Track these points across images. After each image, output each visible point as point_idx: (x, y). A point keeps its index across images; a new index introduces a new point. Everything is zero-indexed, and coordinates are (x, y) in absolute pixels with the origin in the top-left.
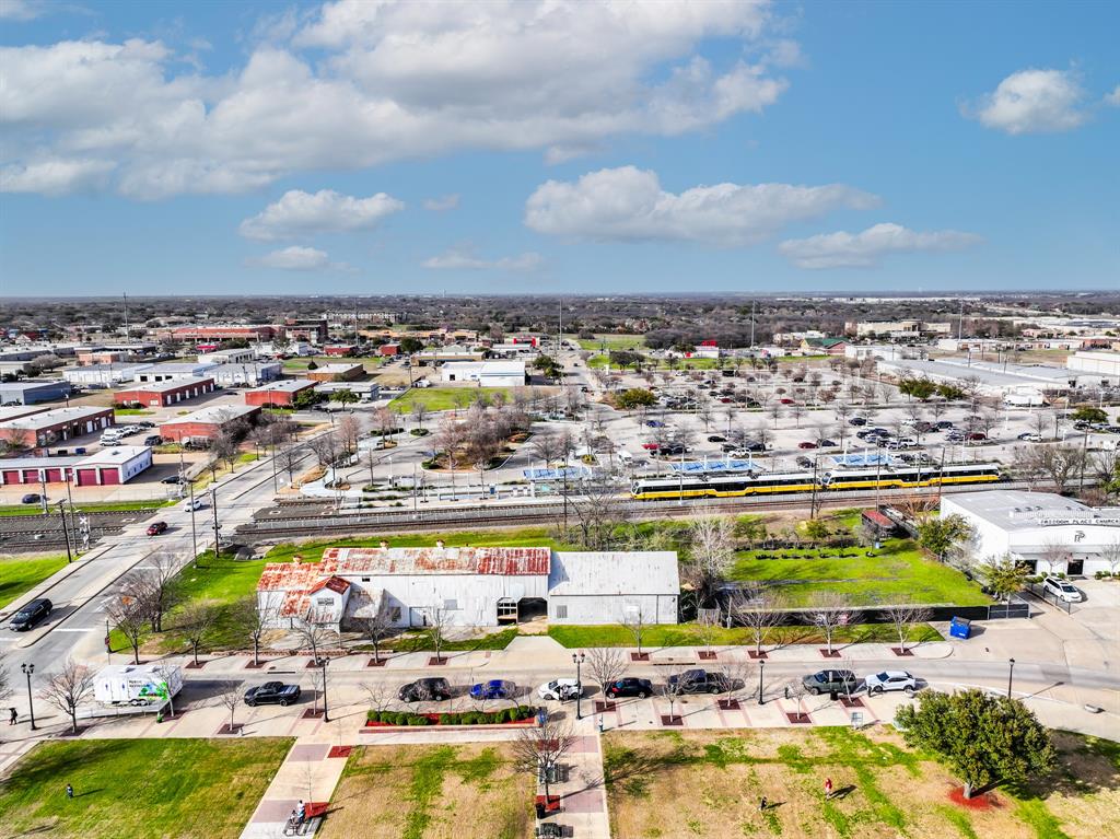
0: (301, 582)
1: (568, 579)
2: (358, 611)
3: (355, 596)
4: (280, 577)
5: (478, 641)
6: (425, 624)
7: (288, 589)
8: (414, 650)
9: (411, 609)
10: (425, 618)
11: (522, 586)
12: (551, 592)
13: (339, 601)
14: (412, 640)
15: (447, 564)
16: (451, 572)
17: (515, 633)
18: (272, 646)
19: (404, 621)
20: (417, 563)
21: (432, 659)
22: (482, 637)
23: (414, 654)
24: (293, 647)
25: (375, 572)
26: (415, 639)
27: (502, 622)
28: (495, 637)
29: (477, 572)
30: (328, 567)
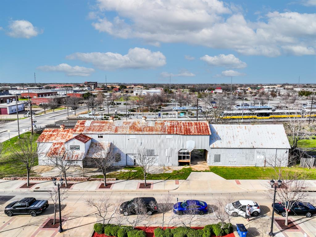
0: (63, 138)
1: (220, 139)
2: (95, 154)
3: (94, 146)
4: (51, 135)
5: (169, 174)
6: (135, 164)
7: (54, 141)
8: (129, 179)
9: (127, 155)
10: (135, 161)
11: (194, 142)
12: (212, 146)
13: (83, 148)
14: (127, 173)
15: (148, 129)
16: (151, 133)
17: (190, 170)
18: (42, 175)
19: (123, 163)
20: (131, 128)
21: (141, 184)
22: (170, 172)
23: (129, 181)
24: (54, 176)
25: (106, 132)
26: (130, 173)
27: (181, 164)
28: (178, 172)
29: (167, 133)
30: (78, 129)
